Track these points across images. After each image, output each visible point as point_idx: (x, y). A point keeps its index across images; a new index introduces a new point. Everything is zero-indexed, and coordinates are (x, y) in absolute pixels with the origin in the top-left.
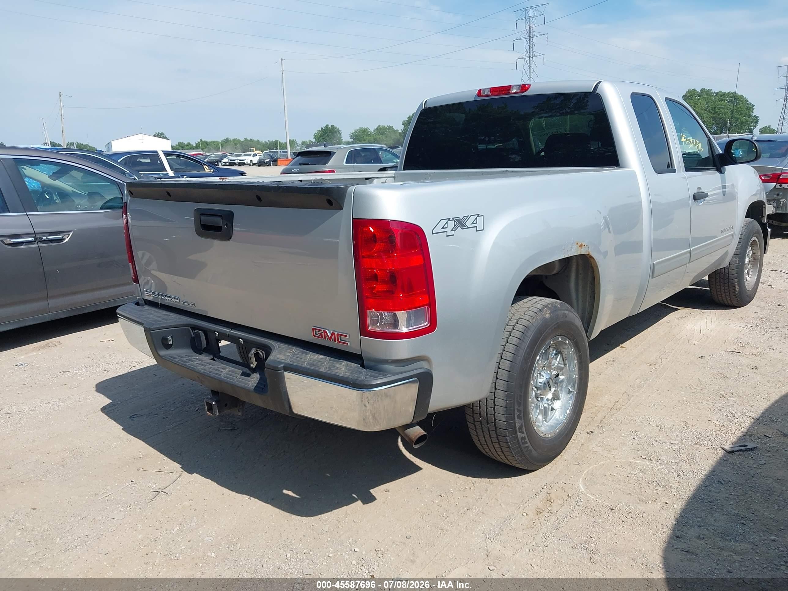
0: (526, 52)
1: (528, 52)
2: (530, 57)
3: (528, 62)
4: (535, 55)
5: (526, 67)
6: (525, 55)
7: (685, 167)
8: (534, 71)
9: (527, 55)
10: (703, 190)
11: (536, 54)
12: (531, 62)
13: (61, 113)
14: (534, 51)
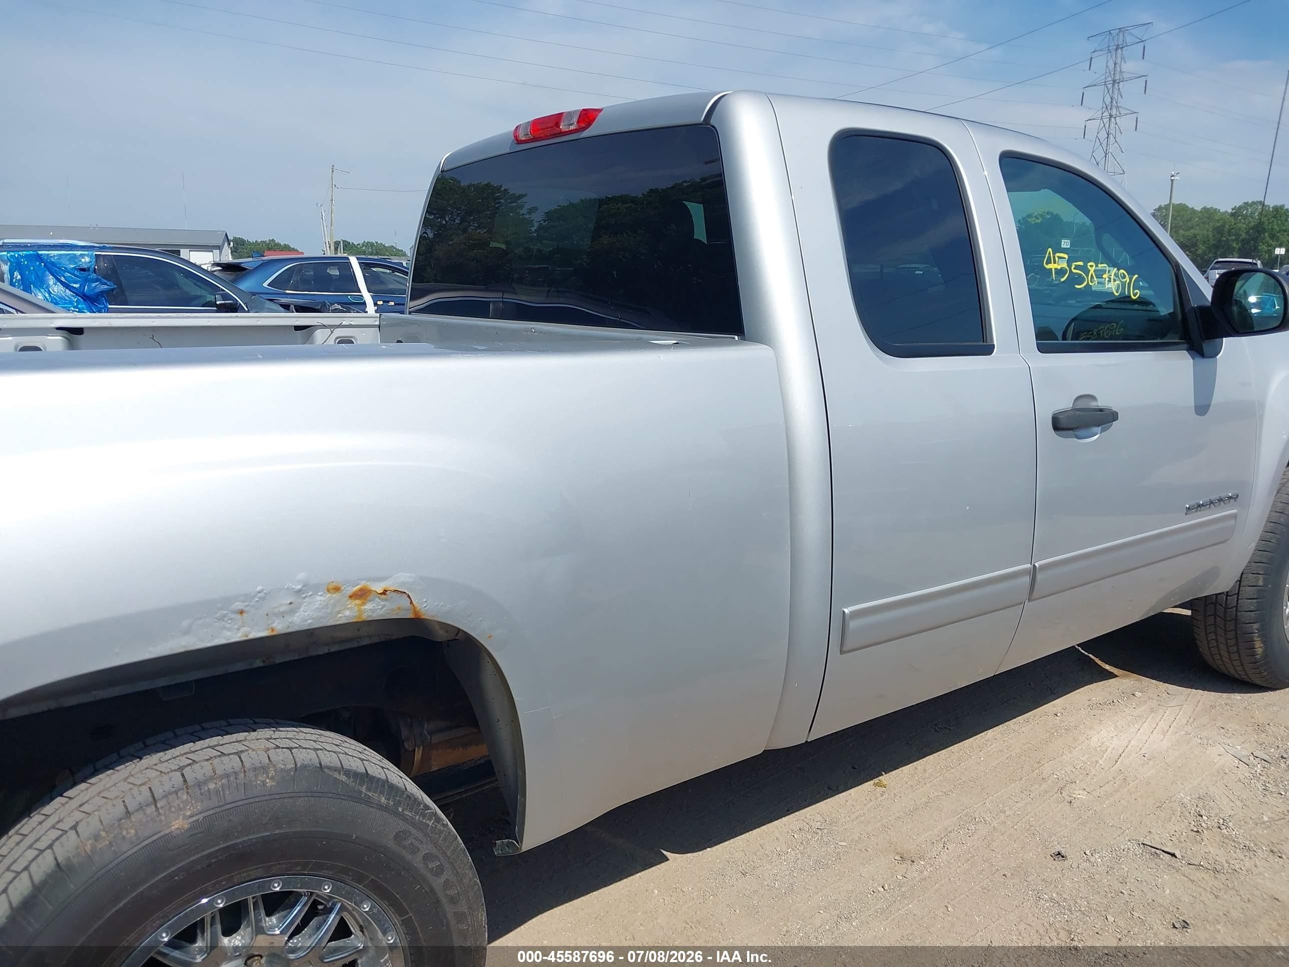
0: (1104, 109)
1: (1109, 108)
2: (1111, 116)
3: (1107, 125)
4: (1120, 114)
5: (1103, 135)
6: (1102, 114)
7: (1037, 340)
8: (1116, 141)
9: (1106, 114)
10: (1101, 403)
11: (1123, 112)
12: (1112, 125)
13: (332, 197)
14: (1119, 105)
